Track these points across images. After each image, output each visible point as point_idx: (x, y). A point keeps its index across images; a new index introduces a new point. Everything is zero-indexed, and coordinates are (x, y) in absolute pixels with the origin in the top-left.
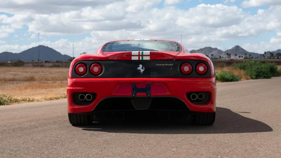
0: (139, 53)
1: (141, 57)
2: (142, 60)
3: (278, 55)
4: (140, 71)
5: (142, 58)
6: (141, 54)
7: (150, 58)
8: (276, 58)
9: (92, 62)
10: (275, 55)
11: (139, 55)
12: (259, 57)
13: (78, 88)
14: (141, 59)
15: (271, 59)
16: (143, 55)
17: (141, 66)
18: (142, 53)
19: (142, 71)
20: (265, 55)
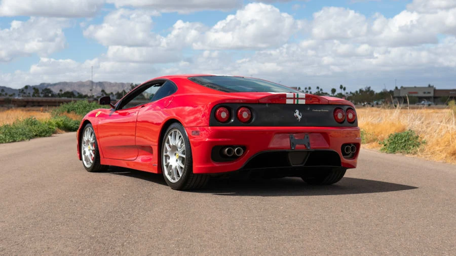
0: (294, 95)
1: (296, 100)
2: (298, 104)
3: (46, 92)
4: (297, 117)
5: (298, 101)
6: (296, 97)
7: (306, 102)
8: (42, 95)
9: (239, 106)
10: (40, 91)
11: (294, 98)
12: (17, 93)
13: (226, 140)
14: (296, 103)
15: (35, 97)
16: (298, 98)
17: (297, 112)
18: (298, 95)
19: (300, 117)
20: (25, 91)
